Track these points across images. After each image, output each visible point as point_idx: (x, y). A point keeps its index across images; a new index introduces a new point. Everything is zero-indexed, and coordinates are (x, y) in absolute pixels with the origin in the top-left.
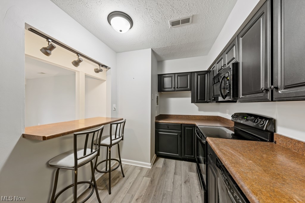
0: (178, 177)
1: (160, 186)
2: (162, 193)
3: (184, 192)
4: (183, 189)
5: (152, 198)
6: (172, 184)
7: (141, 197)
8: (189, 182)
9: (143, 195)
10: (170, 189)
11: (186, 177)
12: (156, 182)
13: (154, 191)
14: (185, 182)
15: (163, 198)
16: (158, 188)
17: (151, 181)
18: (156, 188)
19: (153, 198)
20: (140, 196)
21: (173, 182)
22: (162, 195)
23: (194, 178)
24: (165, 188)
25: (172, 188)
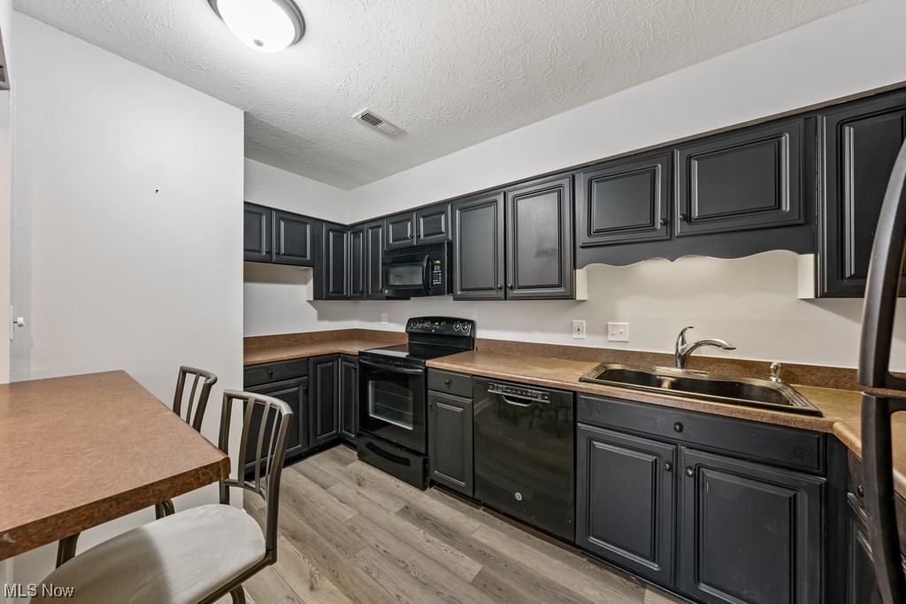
0: (337, 488)
1: (325, 526)
2: (345, 530)
3: (377, 498)
4: (368, 495)
5: (339, 554)
6: (343, 505)
7: (316, 576)
8: (364, 480)
9: (313, 569)
10: (348, 514)
11: (350, 478)
12: (309, 530)
13: (326, 544)
14: (360, 485)
15: (358, 534)
16: (326, 532)
17: (290, 538)
18: (324, 535)
19: (340, 552)
20: (308, 577)
21: (341, 501)
22: (350, 534)
23: (364, 468)
24: (339, 521)
25: (350, 509)
